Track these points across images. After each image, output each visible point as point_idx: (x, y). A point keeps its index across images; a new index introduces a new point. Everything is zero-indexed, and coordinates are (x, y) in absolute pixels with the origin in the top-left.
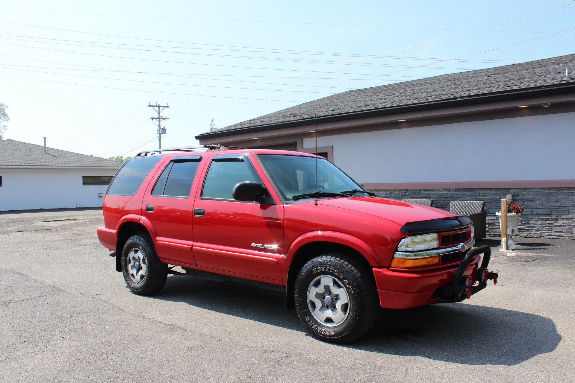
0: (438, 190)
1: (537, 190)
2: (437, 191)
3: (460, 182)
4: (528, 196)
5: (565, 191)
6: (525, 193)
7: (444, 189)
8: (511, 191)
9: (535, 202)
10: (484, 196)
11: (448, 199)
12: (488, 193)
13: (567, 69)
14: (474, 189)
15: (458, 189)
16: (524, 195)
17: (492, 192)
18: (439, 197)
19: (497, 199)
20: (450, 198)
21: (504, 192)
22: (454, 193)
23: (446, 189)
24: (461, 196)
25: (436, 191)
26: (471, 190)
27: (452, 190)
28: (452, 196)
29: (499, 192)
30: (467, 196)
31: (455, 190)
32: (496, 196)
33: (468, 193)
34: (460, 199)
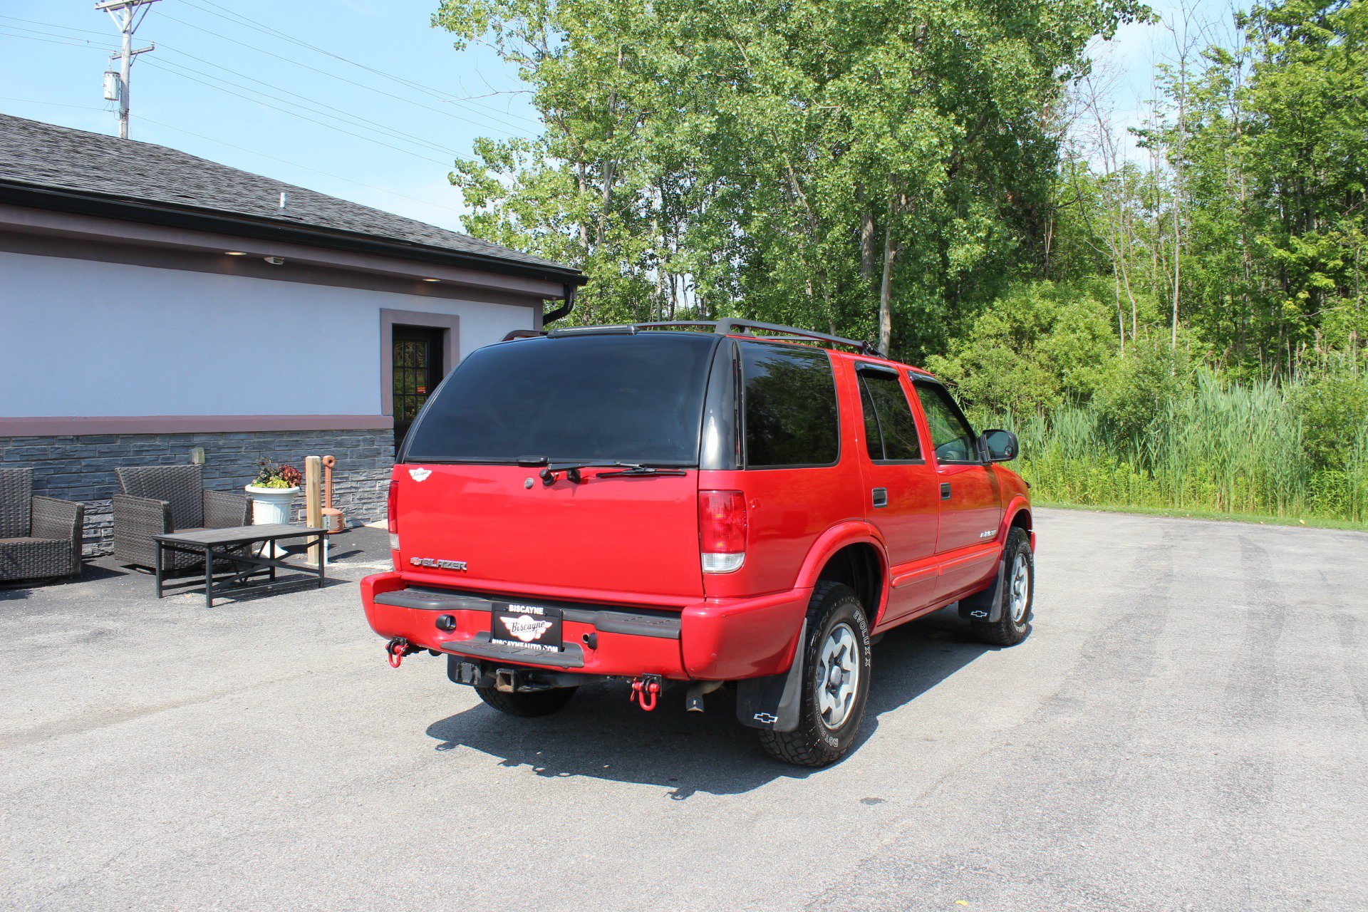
0: (23, 440)
1: (242, 436)
2: (21, 444)
3: (85, 418)
4: (227, 450)
5: (285, 438)
6: (221, 443)
7: (41, 437)
8: (196, 440)
9: (240, 462)
10: (140, 452)
11: (51, 464)
12: (150, 446)
14: (118, 436)
15: (78, 437)
16: (220, 448)
17: (158, 443)
18: (25, 458)
19: (169, 458)
20: (57, 461)
21: (182, 442)
22: (68, 447)
23: (47, 437)
24: (85, 454)
25: (17, 444)
26: (109, 438)
27: (64, 440)
28: (63, 456)
29: (172, 442)
30: (102, 454)
31: (72, 440)
32: (165, 452)
33: (104, 447)
34: (83, 464)
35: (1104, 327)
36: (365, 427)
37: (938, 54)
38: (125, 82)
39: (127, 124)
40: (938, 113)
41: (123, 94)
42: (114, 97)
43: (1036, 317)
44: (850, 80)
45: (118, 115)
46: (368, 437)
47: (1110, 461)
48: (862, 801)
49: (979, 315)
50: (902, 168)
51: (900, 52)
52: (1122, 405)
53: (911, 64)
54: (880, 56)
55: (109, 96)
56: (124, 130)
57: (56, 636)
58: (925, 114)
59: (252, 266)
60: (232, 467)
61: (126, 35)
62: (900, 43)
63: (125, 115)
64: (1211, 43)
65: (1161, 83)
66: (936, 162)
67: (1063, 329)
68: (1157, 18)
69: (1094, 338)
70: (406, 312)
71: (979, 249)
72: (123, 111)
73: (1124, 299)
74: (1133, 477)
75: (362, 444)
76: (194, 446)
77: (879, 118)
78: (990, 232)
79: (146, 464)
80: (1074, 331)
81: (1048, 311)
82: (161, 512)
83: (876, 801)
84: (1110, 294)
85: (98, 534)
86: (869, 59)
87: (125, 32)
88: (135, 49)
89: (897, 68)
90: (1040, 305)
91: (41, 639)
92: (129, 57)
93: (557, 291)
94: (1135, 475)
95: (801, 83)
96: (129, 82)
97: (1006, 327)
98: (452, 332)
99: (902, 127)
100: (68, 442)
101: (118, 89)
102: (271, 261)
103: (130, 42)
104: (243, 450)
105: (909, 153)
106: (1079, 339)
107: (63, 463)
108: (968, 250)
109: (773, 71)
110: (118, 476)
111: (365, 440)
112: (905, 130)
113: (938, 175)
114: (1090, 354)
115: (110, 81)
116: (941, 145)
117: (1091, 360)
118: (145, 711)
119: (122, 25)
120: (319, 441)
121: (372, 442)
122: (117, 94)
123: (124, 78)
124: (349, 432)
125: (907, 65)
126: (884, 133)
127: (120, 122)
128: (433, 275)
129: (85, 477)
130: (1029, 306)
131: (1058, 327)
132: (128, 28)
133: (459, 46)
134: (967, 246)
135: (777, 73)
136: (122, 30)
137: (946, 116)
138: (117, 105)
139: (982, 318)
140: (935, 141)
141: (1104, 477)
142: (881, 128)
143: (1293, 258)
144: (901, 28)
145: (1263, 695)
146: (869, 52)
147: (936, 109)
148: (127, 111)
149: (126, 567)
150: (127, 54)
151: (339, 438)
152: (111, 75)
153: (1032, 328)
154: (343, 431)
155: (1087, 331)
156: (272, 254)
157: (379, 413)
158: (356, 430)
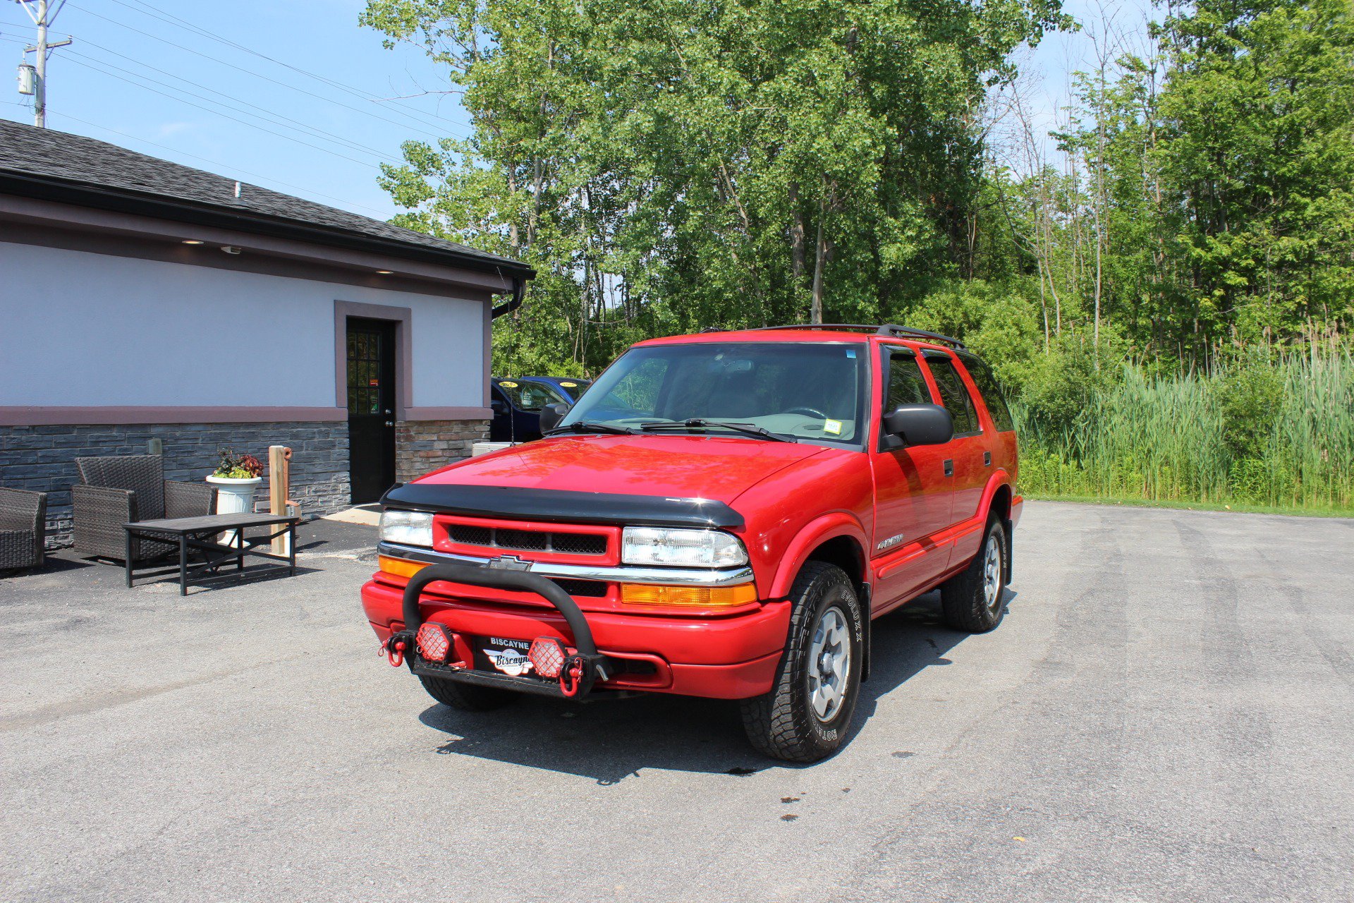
1: (199, 428)
3: (42, 408)
4: (184, 442)
5: (242, 430)
6: (178, 434)
8: (154, 431)
9: (197, 454)
10: (96, 443)
11: (6, 454)
12: (107, 437)
14: (74, 426)
15: (34, 427)
16: (177, 439)
17: (114, 434)
19: (126, 450)
20: (12, 452)
21: (139, 433)
22: (24, 438)
24: (41, 445)
26: (66, 428)
27: (19, 430)
28: (19, 446)
29: (129, 433)
30: (59, 445)
31: (28, 430)
32: (123, 443)
33: (61, 438)
34: (40, 454)
35: (1030, 324)
36: (320, 419)
37: (870, 57)
38: (41, 76)
39: (44, 116)
40: (871, 115)
41: (39, 87)
42: (29, 91)
43: (965, 314)
44: (785, 81)
45: (34, 109)
46: (323, 429)
47: (1040, 452)
48: (894, 755)
49: (909, 313)
50: (836, 168)
51: (834, 54)
52: (1052, 398)
53: (844, 66)
54: (815, 59)
55: (24, 90)
56: (41, 121)
57: (33, 625)
58: (858, 115)
59: (209, 256)
60: (188, 459)
61: (41, 28)
62: (833, 46)
63: (41, 109)
64: (1127, 51)
65: (1077, 90)
66: (870, 162)
67: (992, 326)
68: (1078, 27)
69: (1022, 334)
70: (359, 304)
71: (910, 249)
72: (39, 106)
73: (1049, 297)
74: (1062, 467)
75: (317, 436)
76: (151, 437)
77: (814, 118)
78: (921, 230)
79: (103, 455)
80: (1002, 327)
81: (977, 309)
82: (127, 501)
83: (906, 754)
84: (1036, 291)
85: (55, 527)
86: (803, 61)
87: (40, 24)
88: (51, 42)
89: (831, 71)
90: (969, 301)
91: (18, 627)
92: (45, 51)
93: (506, 285)
94: (1064, 466)
95: (737, 84)
96: (44, 76)
97: (936, 324)
98: (404, 325)
99: (836, 128)
100: (24, 432)
101: (34, 83)
102: (228, 250)
103: (45, 35)
104: (200, 441)
105: (843, 154)
106: (1007, 335)
107: (18, 454)
108: (899, 249)
109: (709, 71)
110: (78, 465)
111: (320, 432)
112: (839, 130)
113: (871, 175)
114: (1018, 349)
115: (25, 75)
116: (874, 145)
117: (1019, 355)
118: (149, 692)
119: (36, 17)
120: (273, 432)
121: (327, 434)
122: (33, 88)
123: (40, 72)
124: (304, 424)
125: (840, 67)
126: (819, 133)
127: (36, 117)
128: (386, 268)
129: (41, 468)
130: (958, 303)
131: (986, 324)
132: (44, 21)
133: (388, 45)
134: (899, 245)
135: (713, 73)
136: (36, 22)
137: (878, 118)
138: (33, 99)
139: (913, 315)
140: (868, 141)
141: (1035, 468)
142: (817, 128)
143: (1209, 257)
144: (835, 31)
145: (1238, 656)
146: (802, 55)
147: (868, 111)
148: (43, 105)
149: (86, 559)
150: (43, 48)
151: (295, 430)
152: (26, 69)
153: (961, 324)
154: (298, 422)
155: (1014, 328)
156: (230, 243)
157: (334, 405)
158: (311, 423)
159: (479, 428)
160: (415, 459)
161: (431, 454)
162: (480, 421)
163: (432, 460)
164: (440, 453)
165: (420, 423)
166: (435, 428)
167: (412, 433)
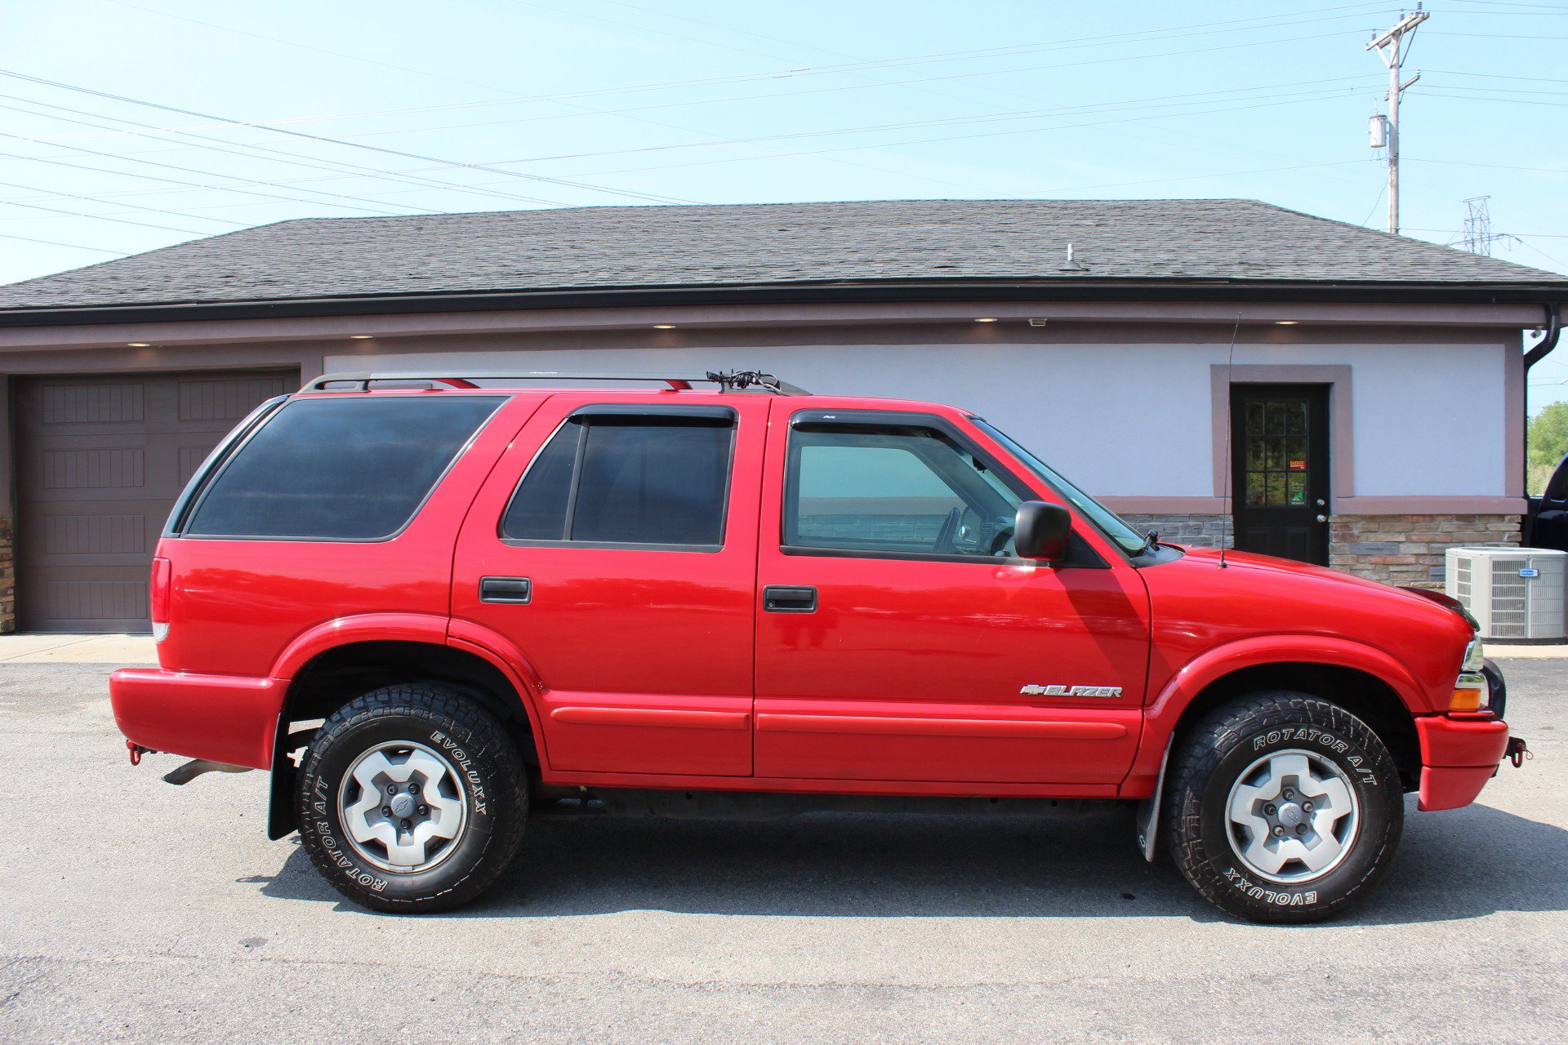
13: (1069, 246)
38: (1394, 123)
39: (1397, 170)
41: (1392, 138)
42: (1379, 143)
45: (1386, 163)
46: (1191, 523)
55: (1374, 144)
56: (1394, 178)
61: (1393, 70)
63: (1395, 161)
72: (1393, 157)
75: (1181, 531)
87: (1391, 67)
88: (1403, 83)
92: (1398, 94)
93: (1537, 316)
96: (1397, 122)
98: (1340, 386)
101: (1385, 133)
102: (1033, 323)
103: (1398, 76)
111: (1186, 528)
115: (1376, 126)
119: (1390, 61)
121: (1199, 530)
122: (1385, 139)
123: (1391, 119)
124: (1160, 516)
127: (1389, 171)
128: (1287, 317)
132: (1395, 62)
136: (1388, 66)
138: (1385, 152)
148: (1397, 156)
150: (1395, 90)
152: (1376, 119)
154: (1152, 515)
157: (1211, 494)
158: (1172, 516)
159: (1495, 526)
160: (1359, 566)
161: (1390, 560)
162: (1501, 517)
163: (1392, 569)
164: (1412, 560)
165: (1372, 518)
166: (1399, 526)
167: (1356, 532)
